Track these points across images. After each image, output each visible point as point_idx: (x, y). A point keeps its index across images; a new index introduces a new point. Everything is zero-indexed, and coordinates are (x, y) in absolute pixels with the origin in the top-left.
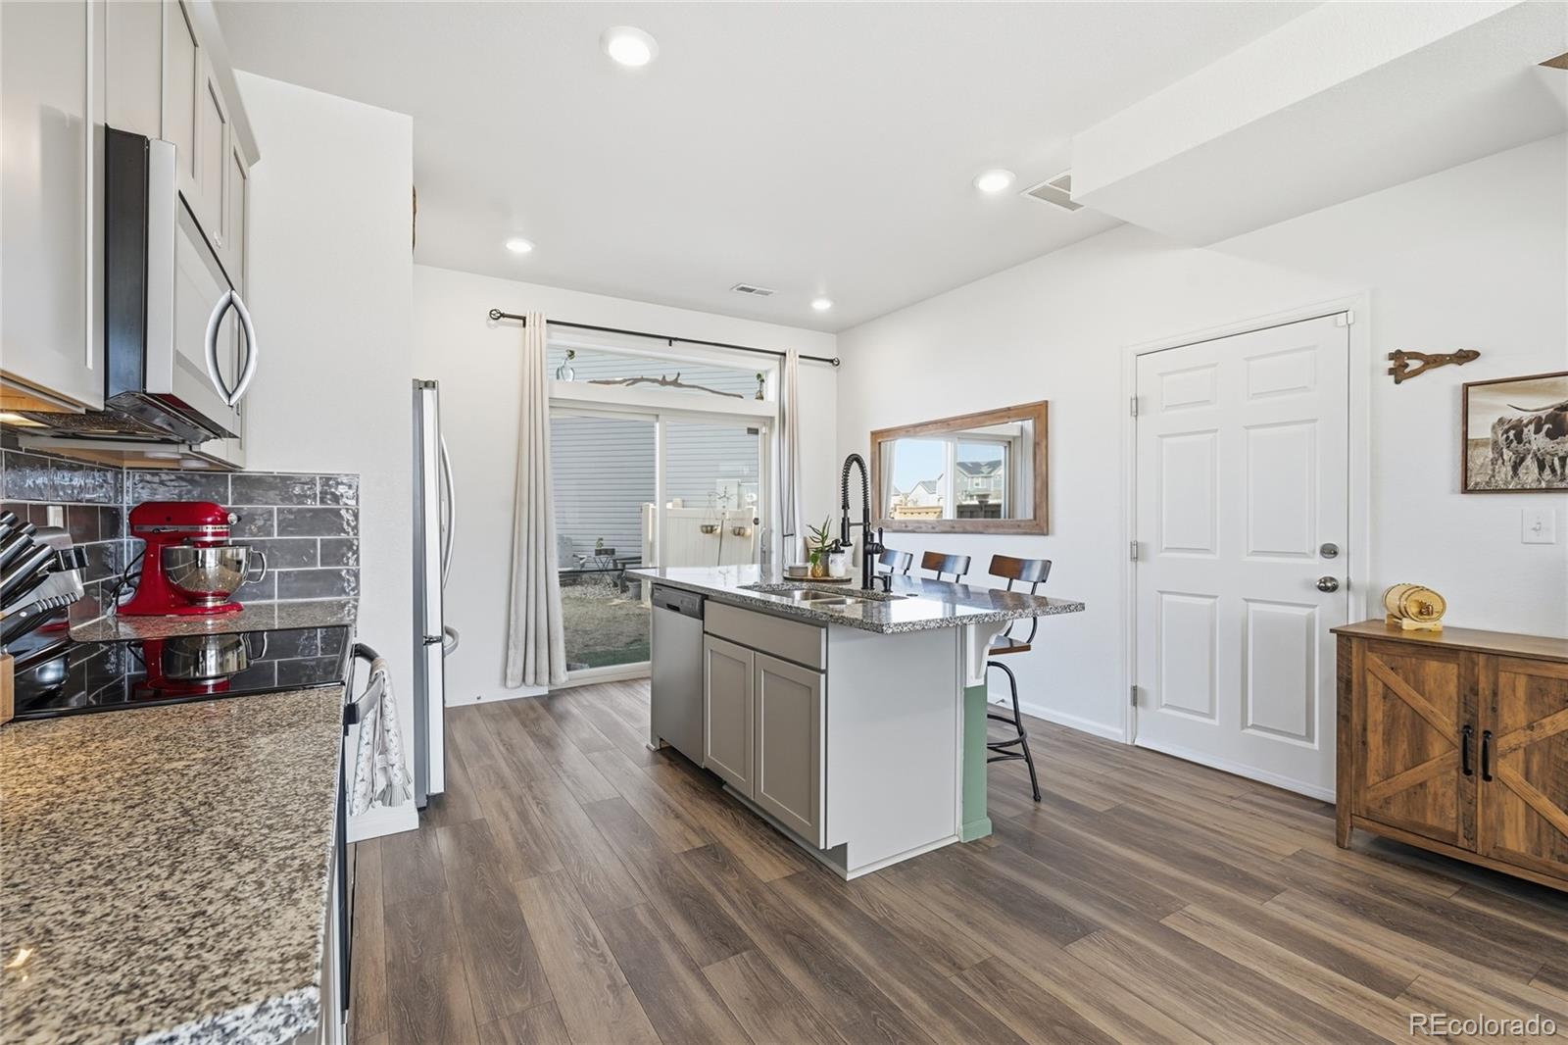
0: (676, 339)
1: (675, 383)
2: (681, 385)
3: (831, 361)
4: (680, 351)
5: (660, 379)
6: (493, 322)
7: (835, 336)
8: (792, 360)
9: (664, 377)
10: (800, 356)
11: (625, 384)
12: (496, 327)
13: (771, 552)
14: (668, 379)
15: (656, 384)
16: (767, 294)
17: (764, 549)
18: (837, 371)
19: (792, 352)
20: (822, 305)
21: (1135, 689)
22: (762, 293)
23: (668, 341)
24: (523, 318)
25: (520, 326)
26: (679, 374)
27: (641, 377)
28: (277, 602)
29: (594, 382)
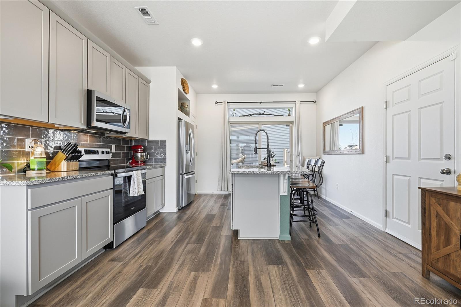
0: (262, 102)
1: (263, 114)
2: (265, 115)
3: (313, 102)
4: (263, 105)
5: (259, 113)
6: (216, 104)
7: (316, 94)
8: (298, 103)
9: (260, 113)
10: (301, 102)
12: (217, 105)
13: (293, 161)
14: (261, 113)
15: (258, 115)
16: (282, 86)
17: (291, 160)
18: (317, 105)
19: (298, 101)
20: (301, 86)
21: (386, 211)
22: (281, 86)
23: (260, 103)
24: (222, 103)
25: (222, 104)
26: (265, 112)
27: (253, 113)
28: (153, 164)
29: (241, 116)
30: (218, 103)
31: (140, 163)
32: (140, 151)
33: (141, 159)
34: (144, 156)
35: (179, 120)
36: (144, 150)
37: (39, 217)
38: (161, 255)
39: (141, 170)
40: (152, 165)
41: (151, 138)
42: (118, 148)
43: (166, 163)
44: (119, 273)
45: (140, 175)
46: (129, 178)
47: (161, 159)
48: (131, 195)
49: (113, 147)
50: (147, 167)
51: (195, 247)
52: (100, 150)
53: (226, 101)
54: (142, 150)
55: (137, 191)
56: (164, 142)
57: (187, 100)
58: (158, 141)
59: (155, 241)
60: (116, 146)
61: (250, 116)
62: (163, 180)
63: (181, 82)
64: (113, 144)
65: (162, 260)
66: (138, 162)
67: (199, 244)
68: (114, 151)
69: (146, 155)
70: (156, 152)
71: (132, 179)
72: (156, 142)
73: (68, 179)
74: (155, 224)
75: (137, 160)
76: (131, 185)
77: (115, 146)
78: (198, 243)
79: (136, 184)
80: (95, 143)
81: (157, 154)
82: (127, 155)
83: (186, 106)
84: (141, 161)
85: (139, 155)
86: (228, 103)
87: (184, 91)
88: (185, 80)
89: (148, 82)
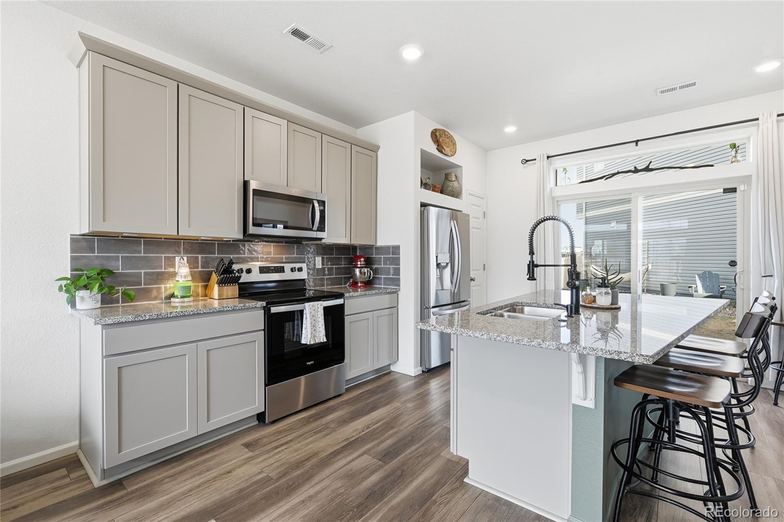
0: (638, 141)
1: (646, 169)
2: (652, 170)
4: (644, 148)
5: (633, 169)
8: (766, 122)
9: (636, 168)
10: (778, 116)
11: (604, 179)
12: (527, 167)
14: (640, 168)
15: (630, 173)
19: (766, 115)
20: (768, 67)
22: (688, 86)
23: (635, 143)
24: (535, 160)
25: (535, 163)
26: (651, 162)
27: (616, 171)
28: (382, 286)
29: (583, 182)
30: (527, 161)
31: (359, 285)
32: (359, 266)
33: (360, 278)
34: (365, 273)
35: (423, 208)
36: (365, 264)
37: (119, 368)
38: (304, 463)
40: (382, 288)
41: (380, 243)
42: (326, 261)
43: (399, 285)
44: (229, 472)
47: (393, 278)
48: (303, 341)
49: (318, 260)
51: (368, 465)
52: (289, 266)
53: (543, 155)
54: (363, 263)
56: (396, 249)
57: (454, 168)
58: (389, 247)
59: (328, 428)
60: (323, 258)
61: (606, 179)
62: (394, 317)
63: (431, 137)
65: (294, 474)
66: (357, 283)
67: (381, 462)
68: (319, 266)
69: (368, 271)
70: (387, 266)
71: (304, 313)
72: (386, 250)
73: (169, 316)
74: (362, 393)
75: (356, 281)
76: (303, 325)
77: (321, 258)
78: (380, 460)
80: (284, 256)
81: (387, 270)
82: (345, 271)
83: (454, 179)
84: (361, 282)
85: (357, 271)
86: (548, 157)
87: (441, 151)
88: (445, 131)
89: (374, 149)
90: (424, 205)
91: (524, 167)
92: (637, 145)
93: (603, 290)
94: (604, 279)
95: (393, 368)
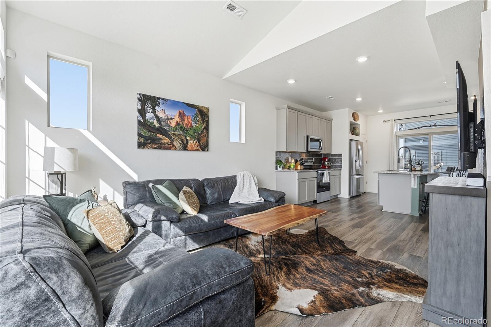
1: (435, 126)
2: (437, 126)
4: (434, 118)
5: (429, 125)
14: (432, 125)
15: (428, 127)
24: (389, 121)
26: (436, 123)
28: (334, 168)
29: (409, 130)
30: (385, 121)
32: (327, 160)
34: (329, 163)
36: (329, 160)
39: (328, 170)
41: (333, 153)
42: (316, 159)
43: (342, 168)
45: (328, 173)
46: (323, 173)
47: (339, 165)
48: (323, 182)
49: (314, 158)
50: (331, 169)
52: (309, 160)
53: (393, 119)
55: (326, 180)
56: (340, 155)
57: (358, 125)
58: (337, 154)
61: (418, 129)
62: (340, 178)
63: (352, 115)
64: (314, 157)
66: (326, 167)
68: (314, 161)
70: (336, 161)
71: (324, 175)
72: (336, 155)
76: (324, 177)
79: (326, 177)
80: (308, 158)
81: (336, 162)
82: (319, 163)
83: (357, 129)
84: (327, 166)
85: (326, 163)
86: (395, 120)
87: (355, 121)
88: (356, 113)
89: (331, 120)
90: (351, 140)
91: (384, 123)
92: (431, 117)
93: (418, 166)
94: (418, 163)
95: (338, 196)
